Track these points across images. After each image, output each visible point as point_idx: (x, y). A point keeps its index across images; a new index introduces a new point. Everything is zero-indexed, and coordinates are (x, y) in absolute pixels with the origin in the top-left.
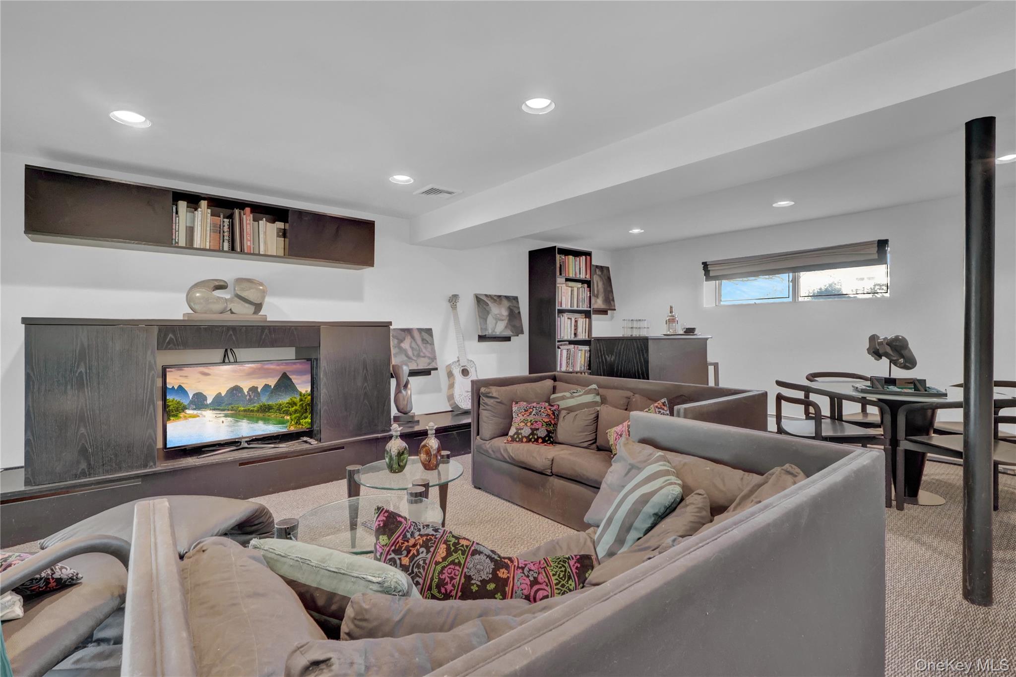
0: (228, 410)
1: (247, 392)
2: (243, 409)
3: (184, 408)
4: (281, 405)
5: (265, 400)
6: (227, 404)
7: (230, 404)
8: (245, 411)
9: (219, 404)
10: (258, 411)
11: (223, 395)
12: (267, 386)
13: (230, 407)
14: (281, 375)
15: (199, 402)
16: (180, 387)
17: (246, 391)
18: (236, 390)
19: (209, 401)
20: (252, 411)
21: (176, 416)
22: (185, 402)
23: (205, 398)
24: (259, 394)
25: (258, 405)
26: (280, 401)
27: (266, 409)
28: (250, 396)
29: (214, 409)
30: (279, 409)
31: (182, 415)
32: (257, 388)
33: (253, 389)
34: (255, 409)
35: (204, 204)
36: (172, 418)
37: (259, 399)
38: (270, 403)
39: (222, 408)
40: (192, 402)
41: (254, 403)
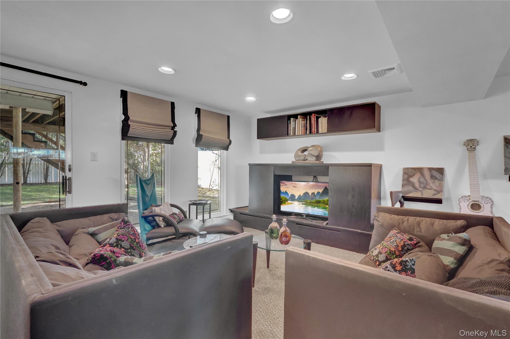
0: (304, 202)
1: (311, 195)
2: (309, 201)
3: (287, 200)
4: (324, 201)
5: (318, 198)
6: (303, 199)
7: (304, 199)
8: (310, 202)
9: (300, 199)
10: (315, 203)
11: (301, 196)
12: (318, 192)
13: (304, 201)
14: (324, 188)
15: (293, 198)
16: (286, 192)
17: (310, 194)
18: (306, 193)
19: (296, 198)
20: (313, 203)
21: (284, 203)
22: (288, 198)
23: (295, 197)
24: (315, 195)
25: (315, 200)
26: (324, 199)
27: (318, 202)
28: (312, 196)
29: (298, 201)
30: (324, 202)
31: (287, 203)
32: (315, 193)
33: (313, 194)
34: (314, 202)
35: (299, 117)
36: (283, 204)
37: (315, 198)
38: (320, 200)
39: (301, 201)
40: (290, 198)
41: (314, 199)
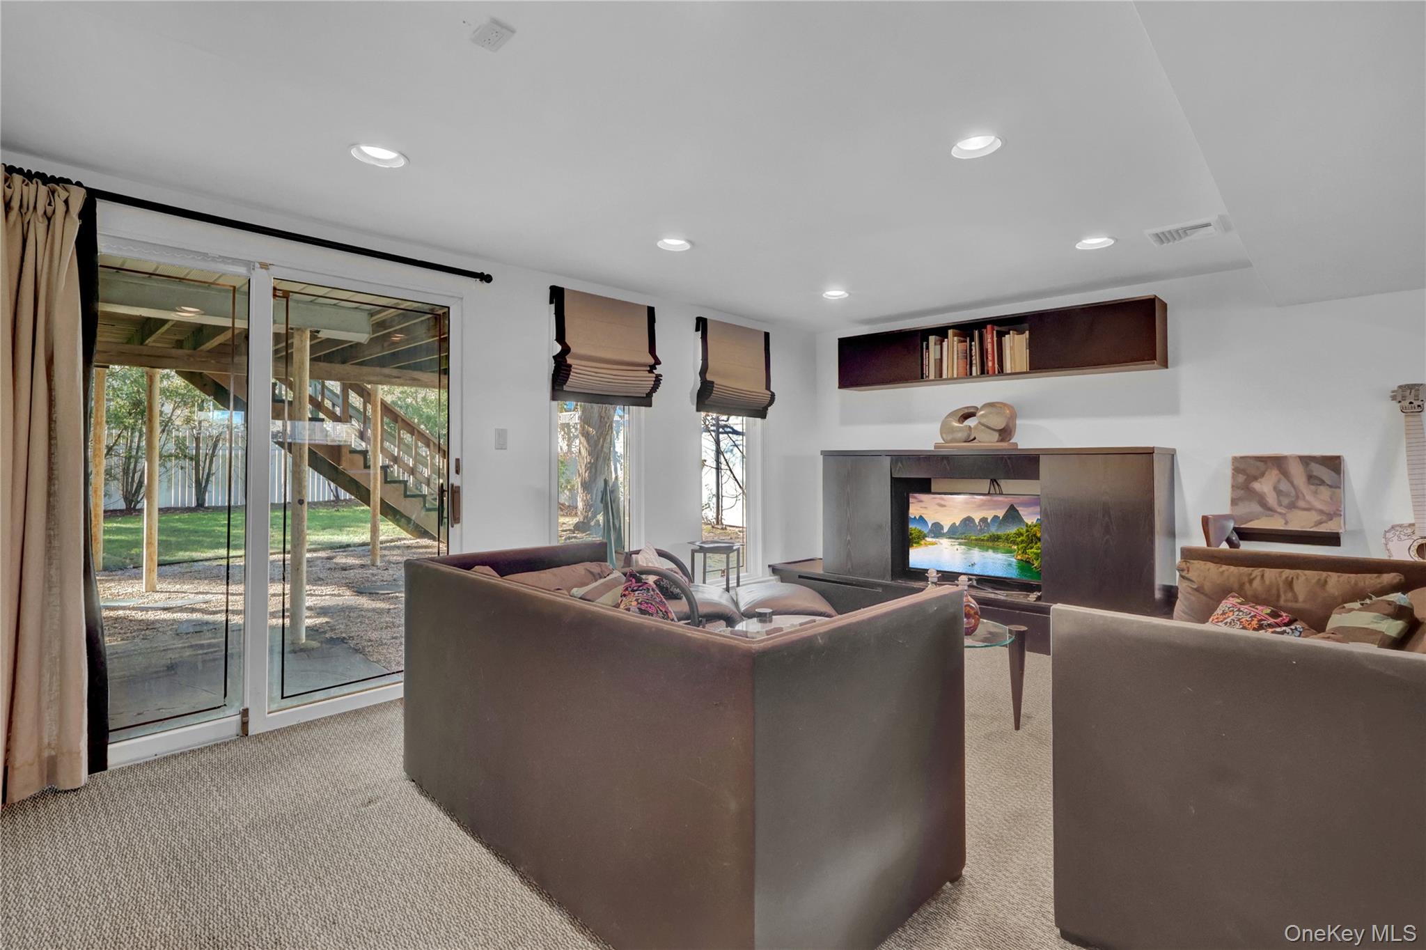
0: (962, 539)
1: (979, 523)
2: (974, 538)
3: (925, 536)
4: (1008, 535)
5: (994, 530)
6: (961, 534)
7: (964, 533)
8: (976, 540)
9: (953, 533)
10: (988, 540)
11: (957, 525)
12: (996, 517)
13: (963, 536)
14: (1007, 509)
15: (937, 530)
16: (921, 517)
17: (977, 521)
18: (968, 520)
19: (945, 530)
20: (983, 540)
21: (918, 543)
22: (926, 531)
23: (942, 527)
24: (988, 524)
25: (988, 535)
26: (1008, 532)
27: (995, 538)
28: (981, 526)
29: (950, 538)
30: (1007, 539)
31: (923, 542)
32: (987, 519)
33: (984, 520)
34: (986, 538)
35: (950, 332)
36: (915, 545)
37: (988, 530)
38: (999, 533)
39: (956, 537)
40: (931, 531)
41: (984, 533)
